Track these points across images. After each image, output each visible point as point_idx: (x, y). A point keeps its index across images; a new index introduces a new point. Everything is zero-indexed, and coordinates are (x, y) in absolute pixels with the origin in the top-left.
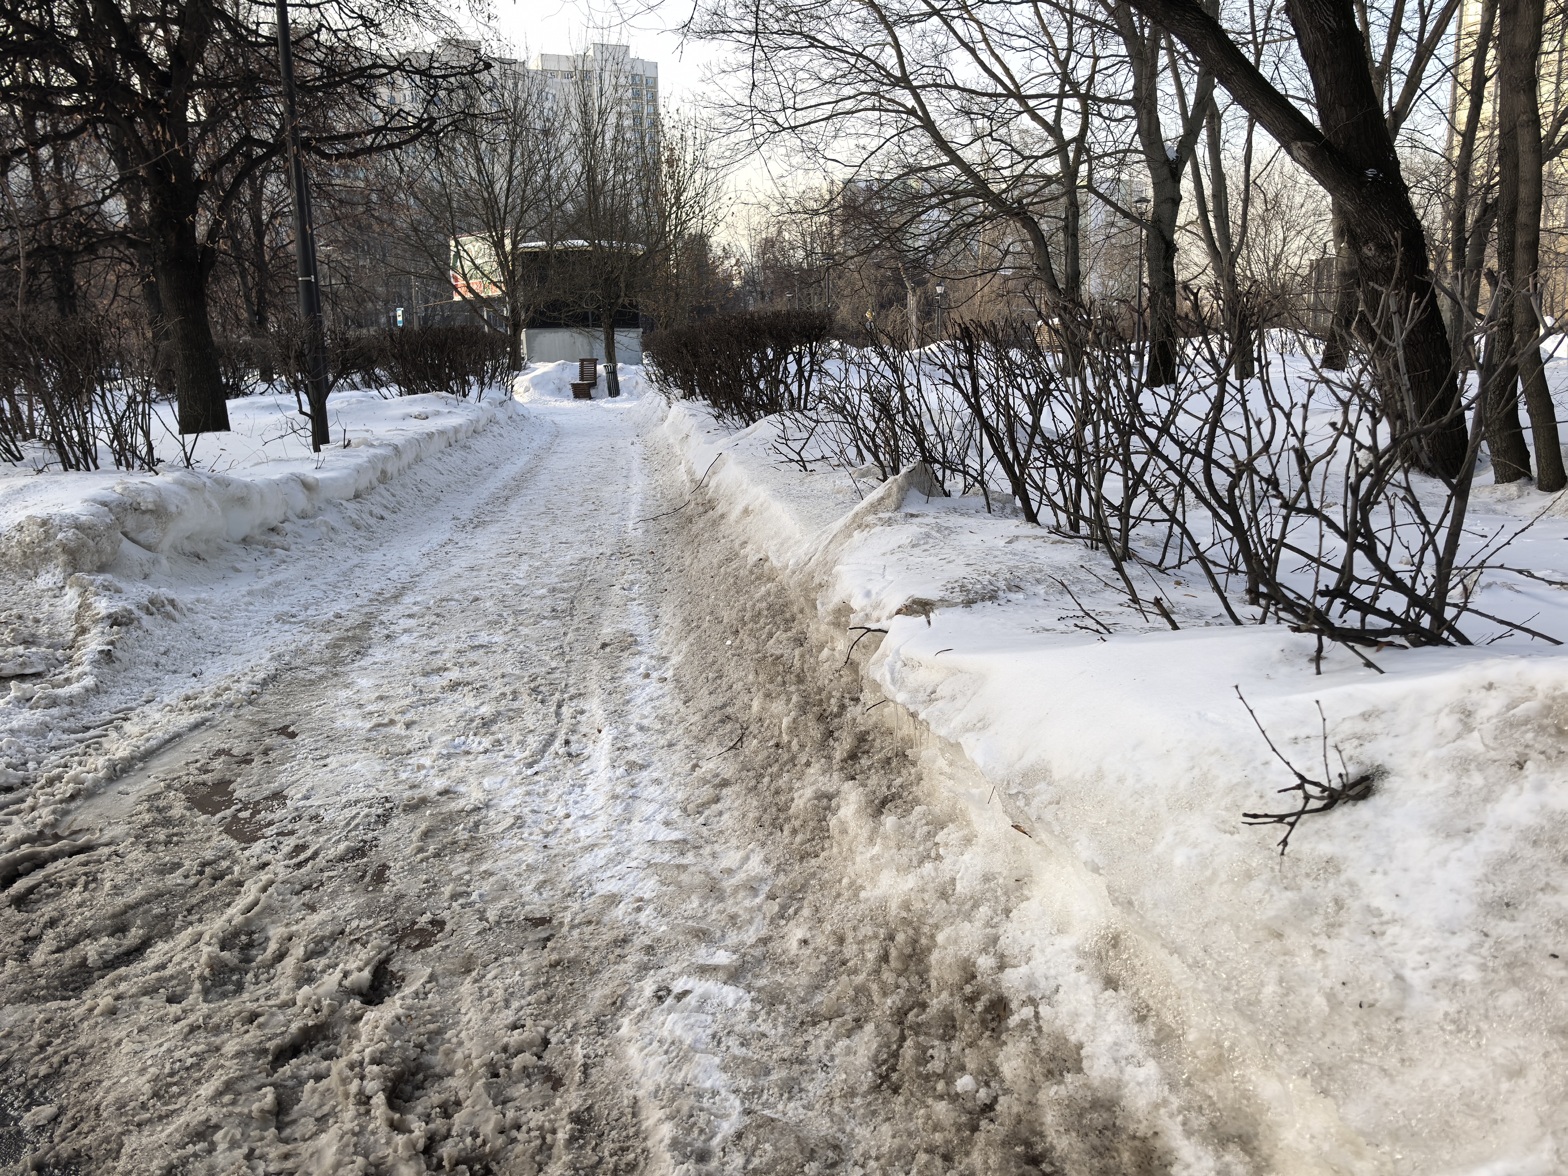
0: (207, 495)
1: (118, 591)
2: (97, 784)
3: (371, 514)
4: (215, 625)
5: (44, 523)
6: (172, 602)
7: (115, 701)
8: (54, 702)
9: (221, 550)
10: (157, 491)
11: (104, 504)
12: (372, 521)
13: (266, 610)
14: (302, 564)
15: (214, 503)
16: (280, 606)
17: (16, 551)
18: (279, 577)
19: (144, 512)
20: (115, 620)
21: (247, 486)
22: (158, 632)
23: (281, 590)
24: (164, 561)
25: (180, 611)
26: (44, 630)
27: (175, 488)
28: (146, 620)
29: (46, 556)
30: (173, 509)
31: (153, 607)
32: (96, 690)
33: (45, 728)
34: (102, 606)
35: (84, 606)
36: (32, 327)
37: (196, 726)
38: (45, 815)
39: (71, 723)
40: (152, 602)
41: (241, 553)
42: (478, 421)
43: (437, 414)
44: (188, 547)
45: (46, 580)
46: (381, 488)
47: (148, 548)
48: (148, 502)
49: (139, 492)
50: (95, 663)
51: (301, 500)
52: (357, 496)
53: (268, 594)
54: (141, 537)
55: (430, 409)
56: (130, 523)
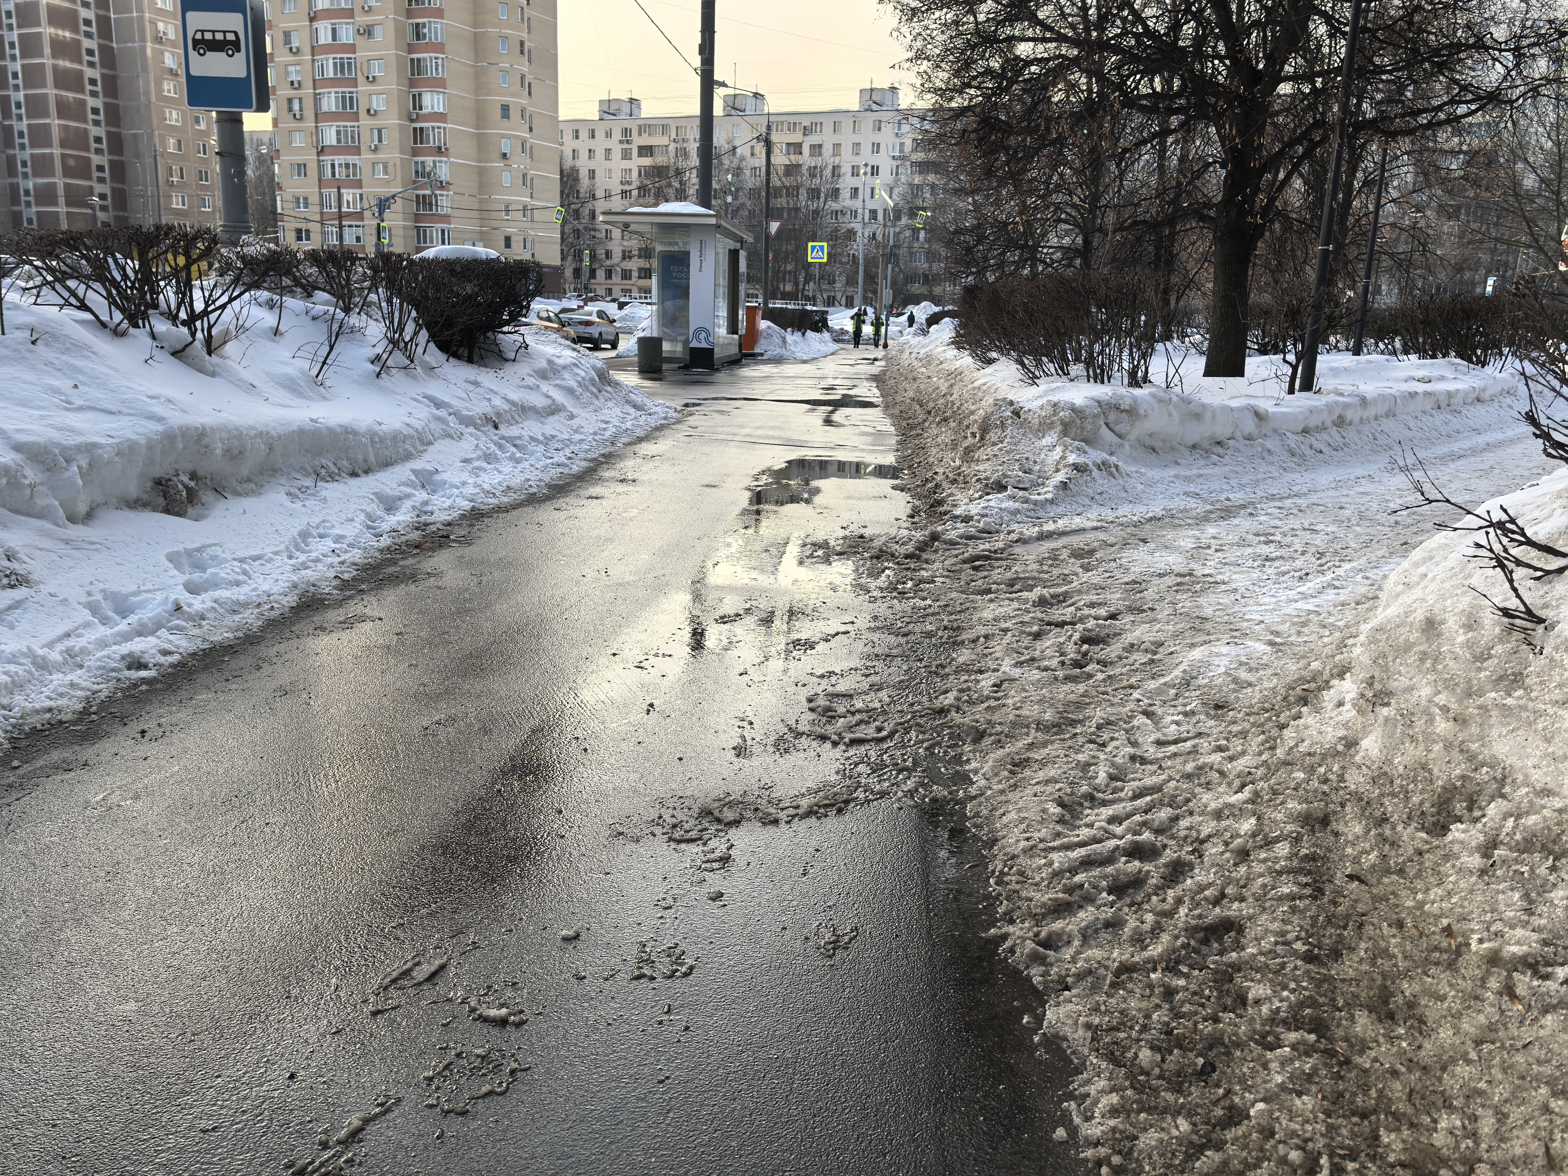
0: (1171, 408)
1: (1085, 452)
2: (1030, 538)
3: (1311, 447)
4: (1140, 487)
5: (1055, 405)
6: (1117, 467)
7: (1060, 510)
8: (1026, 501)
9: (1173, 449)
10: (1135, 399)
11: (1099, 402)
12: (1308, 452)
13: (1180, 487)
14: (1227, 468)
15: (1175, 414)
16: (1192, 488)
17: (1036, 421)
18: (1202, 472)
19: (1123, 411)
20: (1076, 467)
21: (1204, 406)
22: (1100, 481)
23: (1201, 480)
24: (1127, 447)
25: (1121, 474)
26: (1037, 468)
27: (1149, 398)
28: (1096, 473)
29: (1051, 426)
30: (1142, 412)
31: (1103, 466)
32: (1052, 502)
33: (1016, 512)
34: (1072, 458)
35: (1063, 458)
36: (1090, 281)
37: (1096, 528)
38: (1000, 545)
39: (1032, 514)
40: (1103, 463)
41: (1187, 453)
42: (1484, 390)
43: (1442, 378)
44: (1148, 442)
45: (1049, 440)
46: (1334, 431)
47: (1120, 436)
48: (1125, 404)
49: (1122, 397)
50: (1056, 487)
51: (1250, 425)
52: (1305, 431)
53: (1188, 479)
54: (1117, 428)
55: (1436, 373)
56: (1112, 417)
